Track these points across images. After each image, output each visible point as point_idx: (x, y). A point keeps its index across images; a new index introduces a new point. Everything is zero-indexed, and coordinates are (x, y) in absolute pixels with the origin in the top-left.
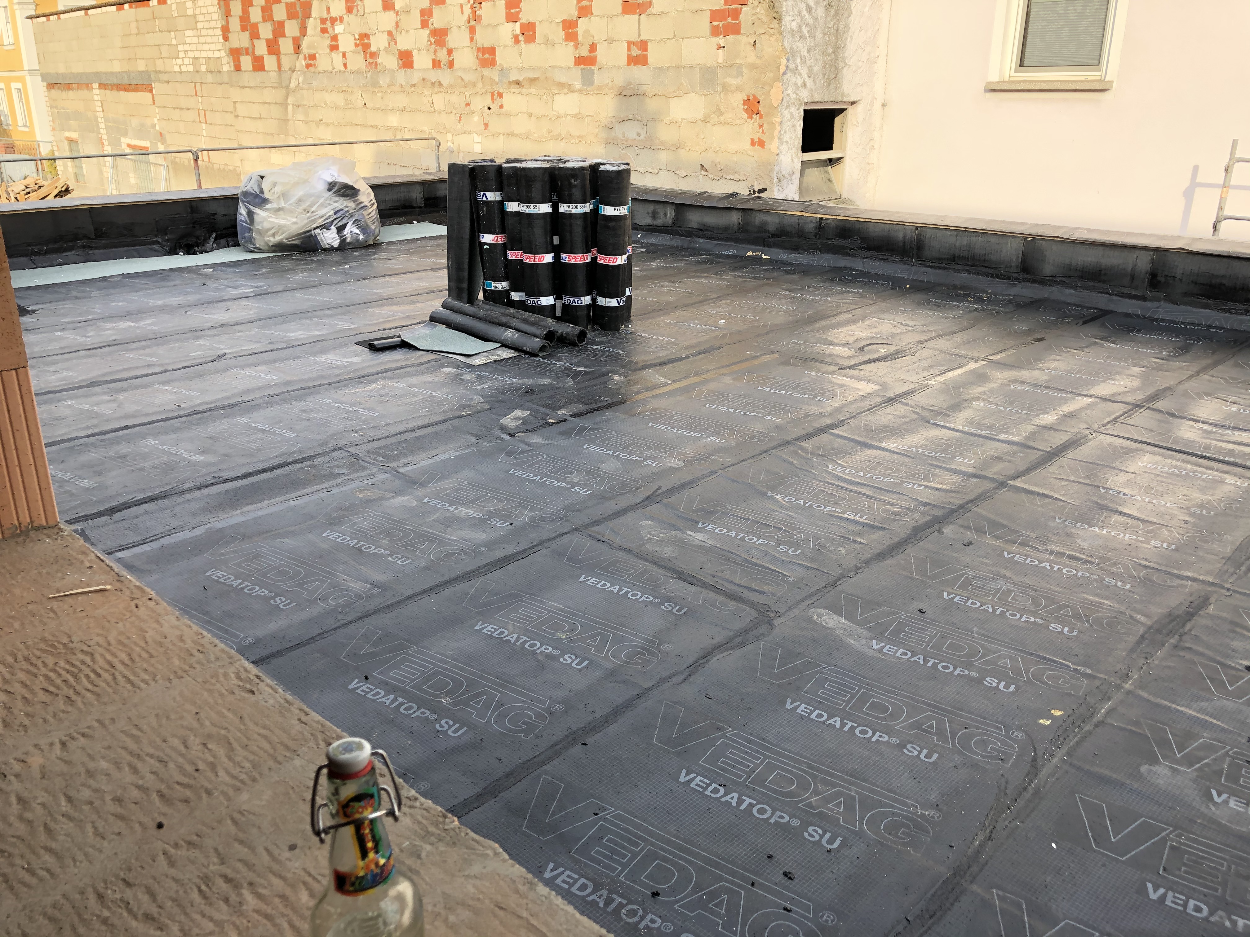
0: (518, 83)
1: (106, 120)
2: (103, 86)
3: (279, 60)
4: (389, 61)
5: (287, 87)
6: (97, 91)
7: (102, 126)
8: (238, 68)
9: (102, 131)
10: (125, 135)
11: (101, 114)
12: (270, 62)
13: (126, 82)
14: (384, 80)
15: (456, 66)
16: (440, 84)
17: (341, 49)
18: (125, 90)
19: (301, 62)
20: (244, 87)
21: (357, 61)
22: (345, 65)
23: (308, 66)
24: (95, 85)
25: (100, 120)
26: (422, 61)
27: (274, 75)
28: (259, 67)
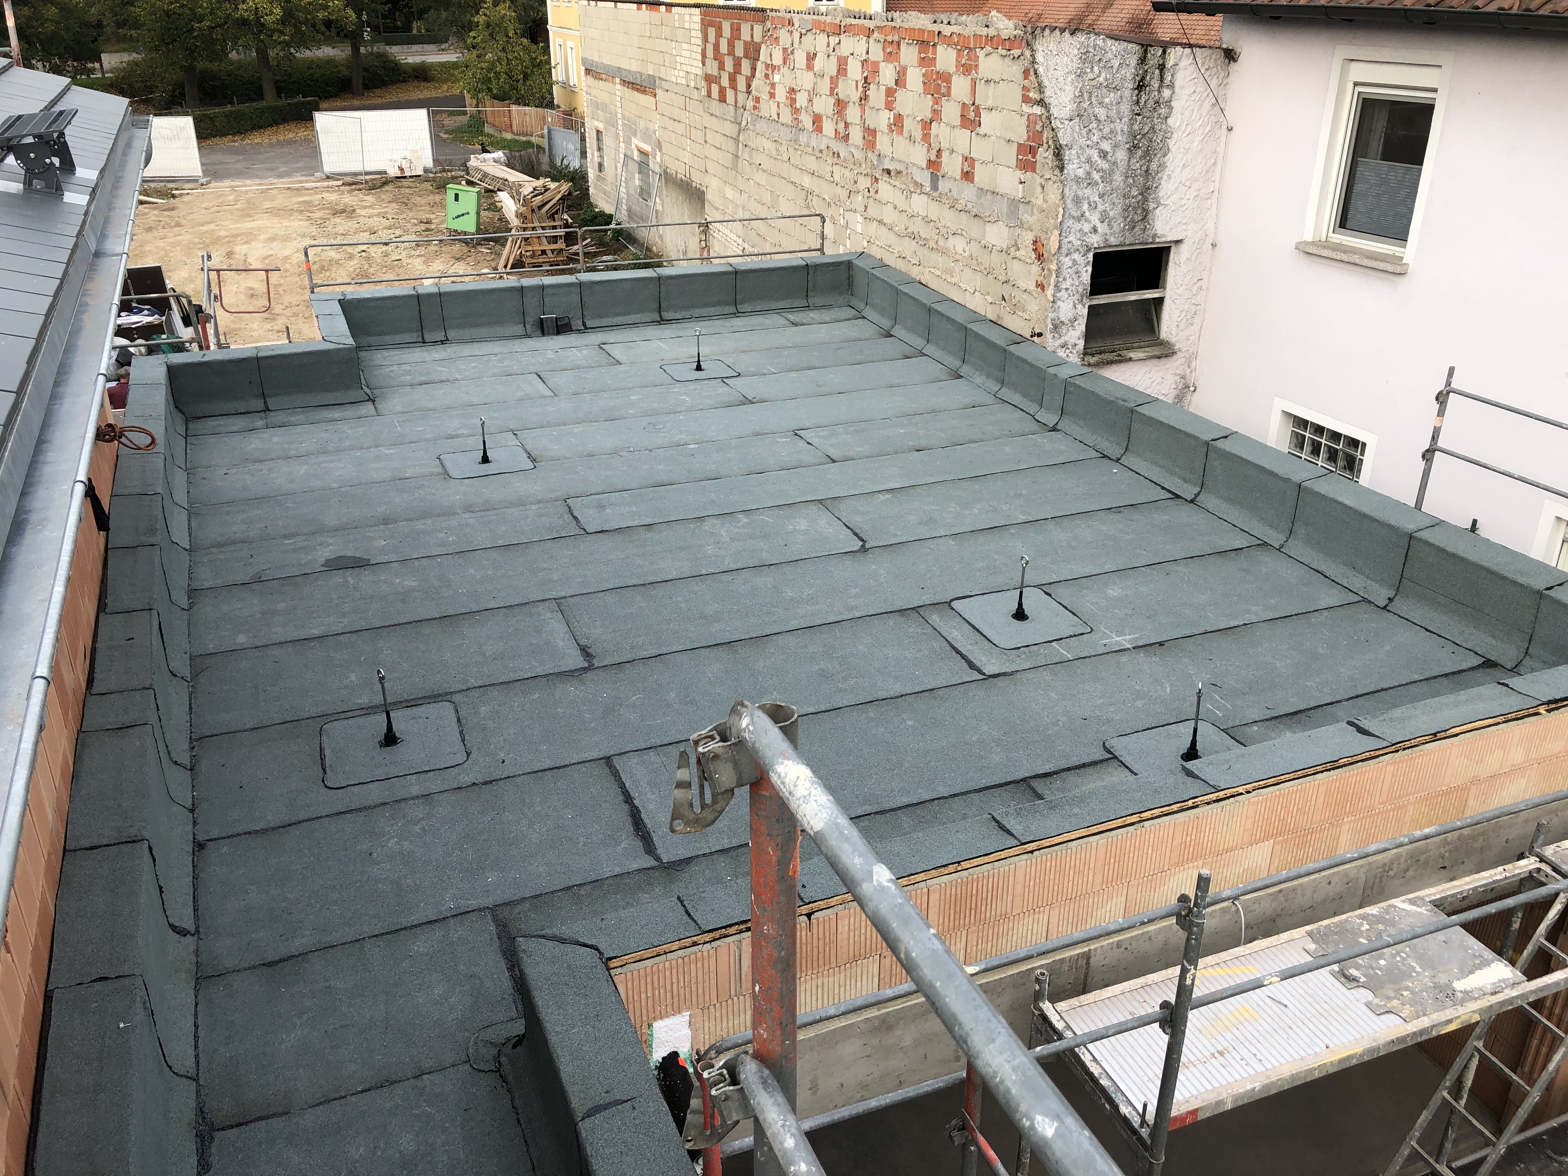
0: (888, 172)
1: (624, 118)
2: (624, 83)
3: (736, 95)
4: (807, 121)
5: (740, 124)
6: (618, 87)
7: (620, 122)
8: (709, 95)
9: (620, 127)
10: (635, 135)
11: (619, 110)
12: (730, 95)
13: (638, 82)
14: (803, 138)
15: (850, 141)
16: (839, 156)
17: (777, 99)
18: (638, 90)
19: (750, 104)
20: (712, 115)
21: (786, 116)
22: (778, 114)
23: (755, 108)
24: (617, 80)
25: (619, 116)
26: (828, 128)
27: (732, 108)
28: (723, 99)
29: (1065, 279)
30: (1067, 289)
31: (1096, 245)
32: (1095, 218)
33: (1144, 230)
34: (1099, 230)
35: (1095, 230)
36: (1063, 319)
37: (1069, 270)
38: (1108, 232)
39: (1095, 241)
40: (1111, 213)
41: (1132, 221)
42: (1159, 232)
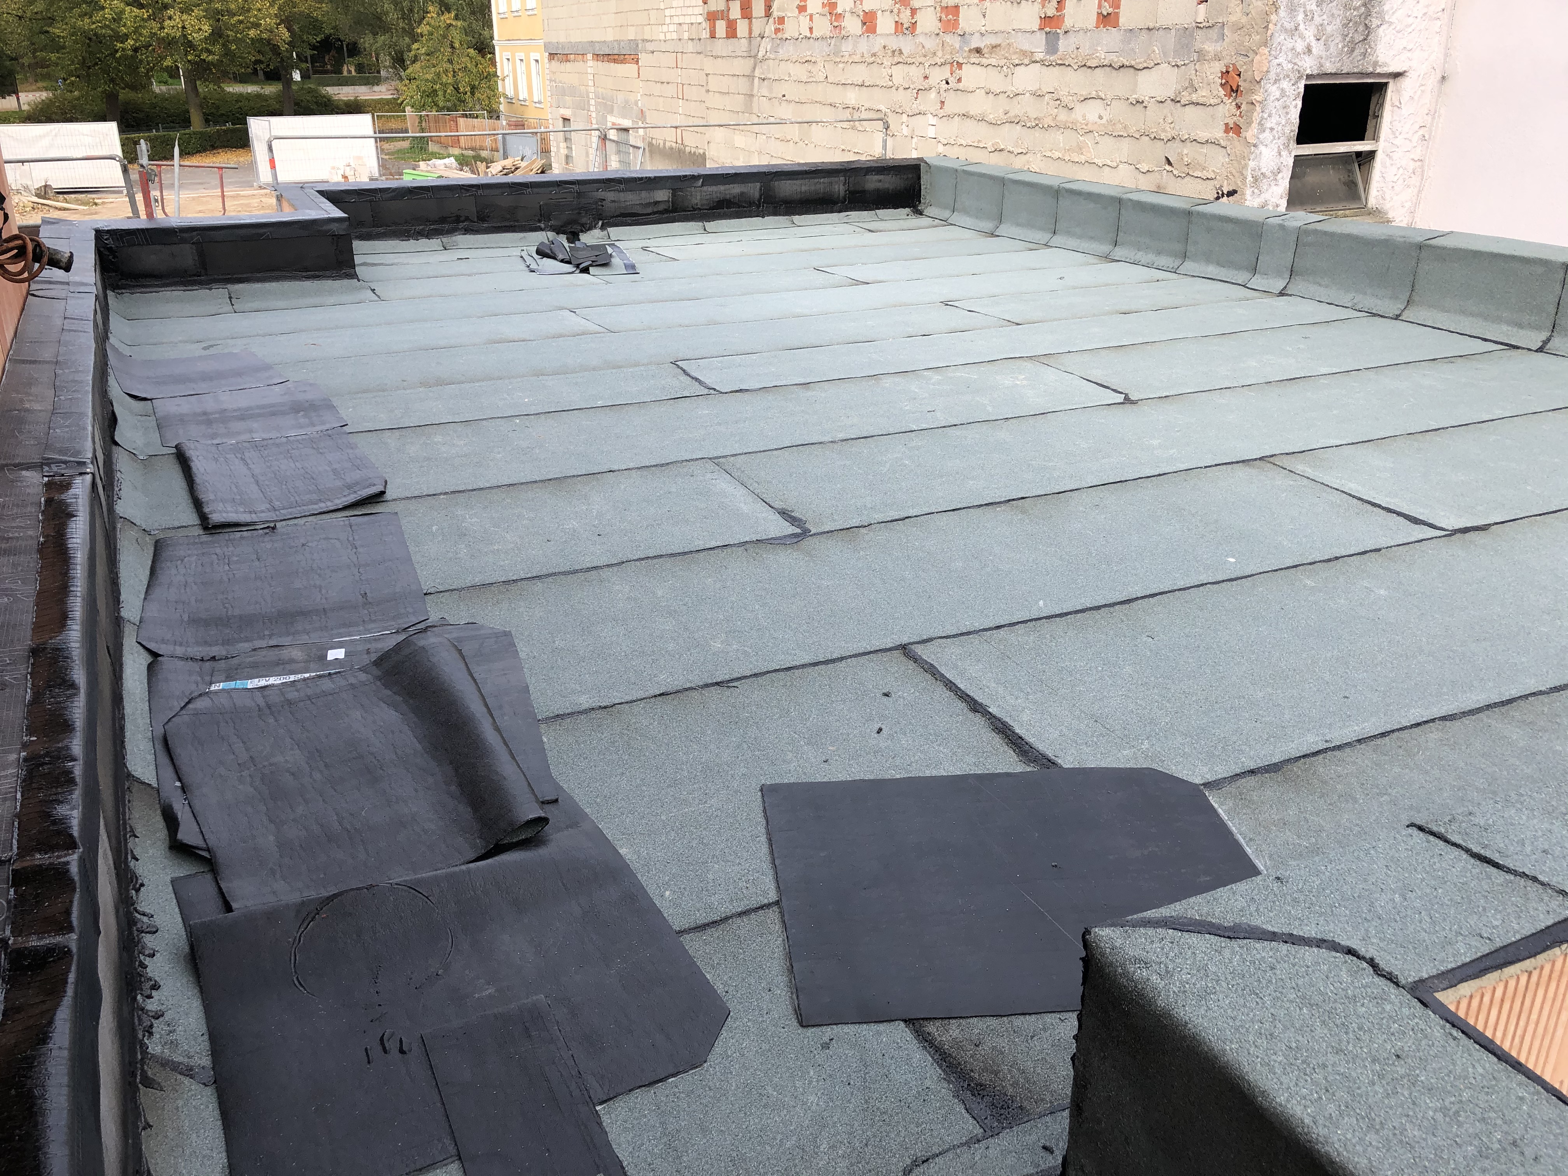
0: (978, 51)
1: (597, 97)
2: (597, 56)
3: (750, 23)
4: (852, 25)
5: (755, 56)
6: (590, 63)
7: (592, 102)
8: (713, 36)
9: (592, 108)
10: (611, 112)
11: (592, 89)
12: (742, 27)
13: (615, 52)
14: (847, 47)
15: (919, 30)
16: (901, 52)
17: (809, 11)
18: (615, 61)
19: (771, 27)
20: (716, 57)
21: (823, 27)
22: (811, 29)
23: (777, 31)
24: (590, 56)
25: (591, 95)
26: (885, 24)
27: (744, 42)
28: (732, 33)
29: (1270, 116)
30: (1272, 129)
31: (1309, 72)
32: (1309, 34)
33: (1364, 55)
34: (1314, 50)
35: (1309, 50)
36: (1263, 170)
37: (1277, 103)
38: (1324, 54)
39: (1309, 65)
40: (1329, 29)
41: (1352, 41)
42: (1381, 59)
